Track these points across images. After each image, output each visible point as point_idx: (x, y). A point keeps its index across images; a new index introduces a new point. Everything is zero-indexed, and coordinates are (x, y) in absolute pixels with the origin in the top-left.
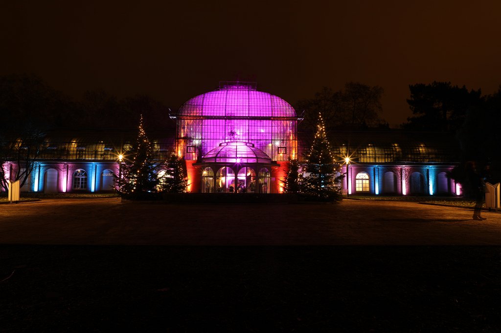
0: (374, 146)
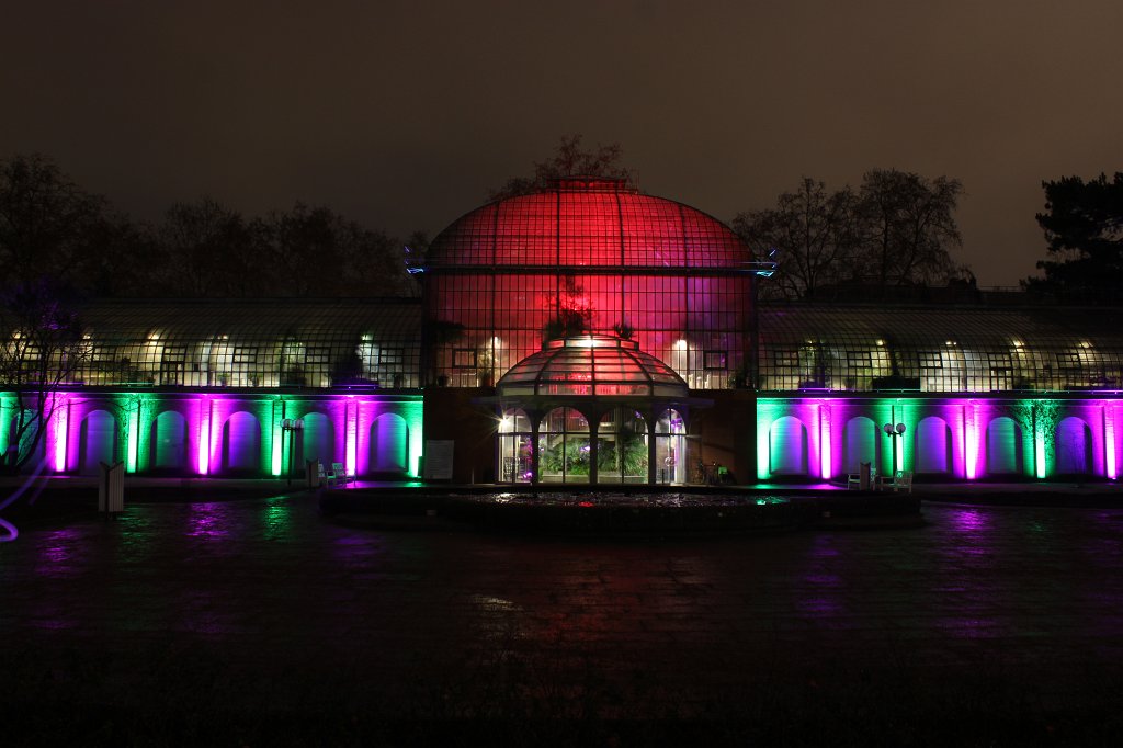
0: (961, 347)
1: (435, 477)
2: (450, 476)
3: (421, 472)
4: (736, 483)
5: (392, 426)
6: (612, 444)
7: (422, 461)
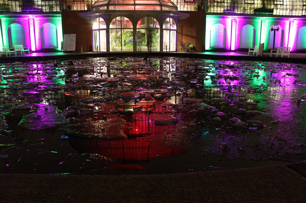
1: (68, 50)
2: (74, 49)
3: (62, 48)
4: (197, 52)
5: (49, 28)
6: (144, 34)
7: (62, 43)
